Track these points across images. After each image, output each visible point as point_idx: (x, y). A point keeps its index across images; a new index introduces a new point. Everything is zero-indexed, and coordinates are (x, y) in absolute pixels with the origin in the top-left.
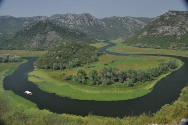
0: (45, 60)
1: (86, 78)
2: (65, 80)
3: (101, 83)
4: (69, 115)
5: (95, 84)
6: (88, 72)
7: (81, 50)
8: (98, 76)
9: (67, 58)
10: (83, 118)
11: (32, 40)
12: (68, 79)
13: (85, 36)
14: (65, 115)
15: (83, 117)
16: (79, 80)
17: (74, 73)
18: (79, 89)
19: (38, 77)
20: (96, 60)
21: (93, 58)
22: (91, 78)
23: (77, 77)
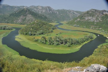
0: (25, 30)
1: (46, 41)
2: (35, 41)
3: (54, 44)
4: (35, 60)
5: (50, 44)
6: (47, 37)
7: (44, 26)
8: (52, 40)
9: (37, 29)
11: (18, 19)
12: (36, 41)
13: (47, 19)
14: (33, 59)
15: (43, 61)
16: (42, 41)
17: (40, 37)
18: (42, 46)
19: (20, 39)
20: (52, 32)
21: (50, 30)
22: (48, 41)
23: (41, 40)
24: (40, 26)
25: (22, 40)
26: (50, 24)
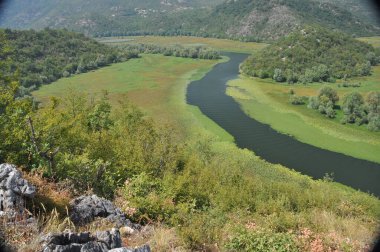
0: (261, 61)
1: (336, 107)
2: (293, 103)
3: (367, 122)
4: (287, 170)
5: (353, 122)
6: (344, 96)
7: (335, 48)
8: (363, 106)
9: (304, 62)
10: (312, 182)
11: (241, 22)
12: (298, 104)
13: (350, 20)
14: (279, 167)
15: (314, 179)
16: (321, 108)
17: (313, 92)
18: (317, 126)
19: (243, 91)
20: (366, 73)
21: (359, 68)
22: (346, 110)
23: (317, 102)
25: (249, 94)
26: (362, 44)
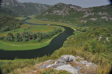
1: (13, 38)
3: (22, 40)
4: (3, 60)
5: (19, 41)
6: (15, 34)
7: (9, 21)
8: (20, 36)
12: (2, 39)
13: (12, 13)
15: (12, 60)
16: (9, 39)
17: (5, 35)
18: (9, 44)
20: (19, 27)
21: (17, 26)
22: (16, 38)
23: (7, 37)
24: (5, 21)
26: (17, 19)
